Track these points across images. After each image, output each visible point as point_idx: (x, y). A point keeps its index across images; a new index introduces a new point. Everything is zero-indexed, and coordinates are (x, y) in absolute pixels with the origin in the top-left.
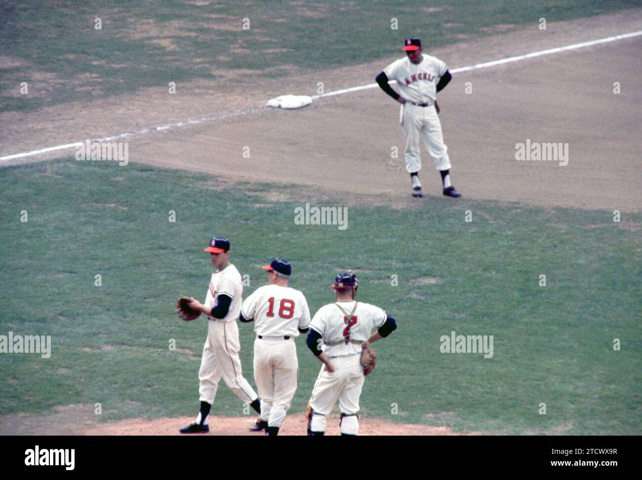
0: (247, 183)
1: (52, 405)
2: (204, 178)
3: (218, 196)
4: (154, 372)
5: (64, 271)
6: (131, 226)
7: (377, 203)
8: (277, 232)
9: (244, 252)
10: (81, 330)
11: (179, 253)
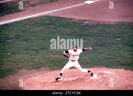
0: (80, 20)
1: (40, 68)
2: (71, 19)
3: (74, 23)
4: (61, 60)
5: (42, 40)
6: (56, 30)
7: (108, 23)
8: (87, 30)
9: (80, 34)
10: (45, 52)
11: (66, 35)
